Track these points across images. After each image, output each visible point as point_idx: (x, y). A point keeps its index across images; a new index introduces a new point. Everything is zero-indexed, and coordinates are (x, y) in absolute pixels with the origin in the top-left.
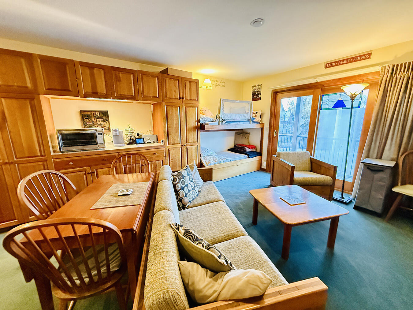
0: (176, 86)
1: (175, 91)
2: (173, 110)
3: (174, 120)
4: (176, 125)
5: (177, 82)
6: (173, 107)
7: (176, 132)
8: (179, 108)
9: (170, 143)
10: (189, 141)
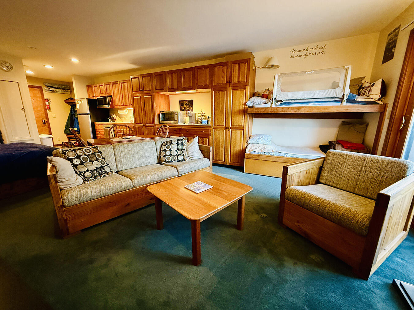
0: (224, 72)
1: (223, 77)
2: (220, 94)
3: (220, 104)
4: (222, 108)
5: (225, 68)
6: (220, 92)
7: (221, 115)
8: (225, 92)
9: (215, 124)
10: (233, 124)
